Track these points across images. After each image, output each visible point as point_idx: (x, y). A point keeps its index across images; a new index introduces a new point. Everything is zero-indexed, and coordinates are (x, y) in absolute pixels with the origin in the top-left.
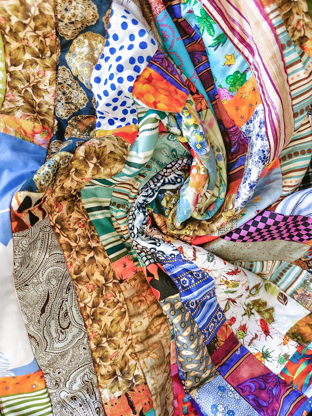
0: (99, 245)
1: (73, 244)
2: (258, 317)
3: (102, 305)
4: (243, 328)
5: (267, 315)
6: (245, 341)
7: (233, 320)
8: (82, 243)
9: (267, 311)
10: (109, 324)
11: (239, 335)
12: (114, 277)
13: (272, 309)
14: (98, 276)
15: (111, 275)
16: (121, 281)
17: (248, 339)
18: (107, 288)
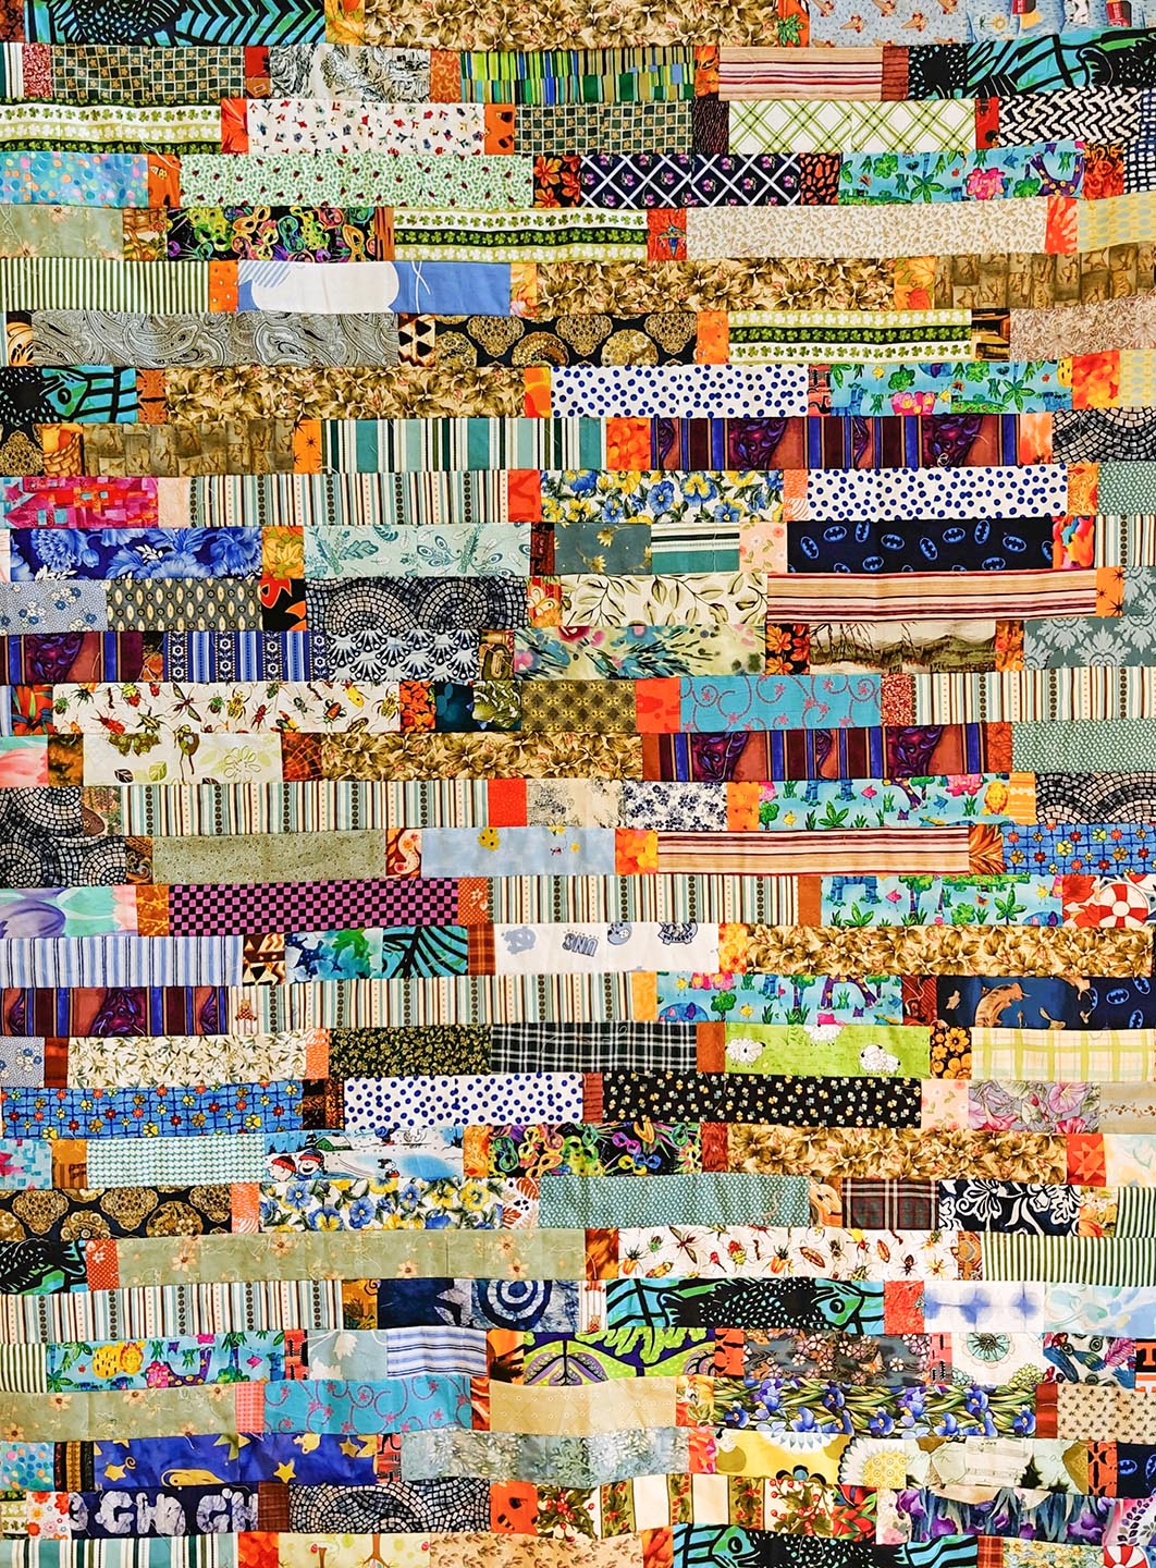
0: (347, 414)
1: (359, 381)
2: (129, 730)
3: (284, 390)
4: (134, 701)
5: (122, 740)
6: (118, 688)
7: (155, 692)
8: (357, 391)
9: (128, 747)
10: (259, 390)
11: (130, 689)
12: (305, 417)
13: (124, 753)
14: (315, 396)
15: (310, 413)
16: (296, 424)
17: (116, 695)
18: (298, 403)
